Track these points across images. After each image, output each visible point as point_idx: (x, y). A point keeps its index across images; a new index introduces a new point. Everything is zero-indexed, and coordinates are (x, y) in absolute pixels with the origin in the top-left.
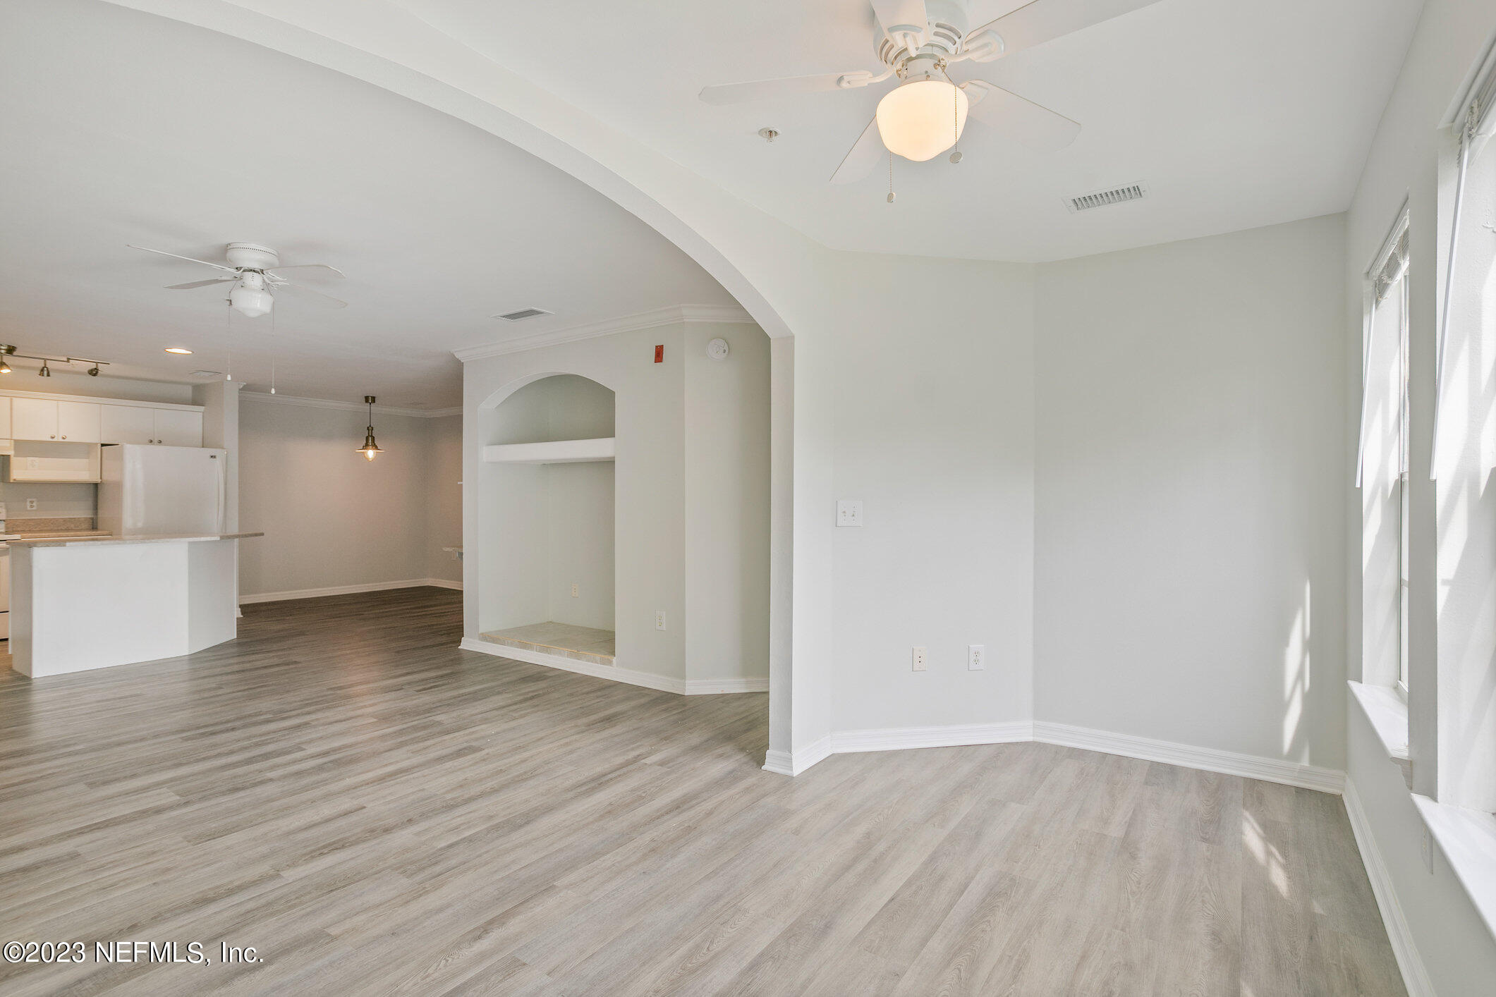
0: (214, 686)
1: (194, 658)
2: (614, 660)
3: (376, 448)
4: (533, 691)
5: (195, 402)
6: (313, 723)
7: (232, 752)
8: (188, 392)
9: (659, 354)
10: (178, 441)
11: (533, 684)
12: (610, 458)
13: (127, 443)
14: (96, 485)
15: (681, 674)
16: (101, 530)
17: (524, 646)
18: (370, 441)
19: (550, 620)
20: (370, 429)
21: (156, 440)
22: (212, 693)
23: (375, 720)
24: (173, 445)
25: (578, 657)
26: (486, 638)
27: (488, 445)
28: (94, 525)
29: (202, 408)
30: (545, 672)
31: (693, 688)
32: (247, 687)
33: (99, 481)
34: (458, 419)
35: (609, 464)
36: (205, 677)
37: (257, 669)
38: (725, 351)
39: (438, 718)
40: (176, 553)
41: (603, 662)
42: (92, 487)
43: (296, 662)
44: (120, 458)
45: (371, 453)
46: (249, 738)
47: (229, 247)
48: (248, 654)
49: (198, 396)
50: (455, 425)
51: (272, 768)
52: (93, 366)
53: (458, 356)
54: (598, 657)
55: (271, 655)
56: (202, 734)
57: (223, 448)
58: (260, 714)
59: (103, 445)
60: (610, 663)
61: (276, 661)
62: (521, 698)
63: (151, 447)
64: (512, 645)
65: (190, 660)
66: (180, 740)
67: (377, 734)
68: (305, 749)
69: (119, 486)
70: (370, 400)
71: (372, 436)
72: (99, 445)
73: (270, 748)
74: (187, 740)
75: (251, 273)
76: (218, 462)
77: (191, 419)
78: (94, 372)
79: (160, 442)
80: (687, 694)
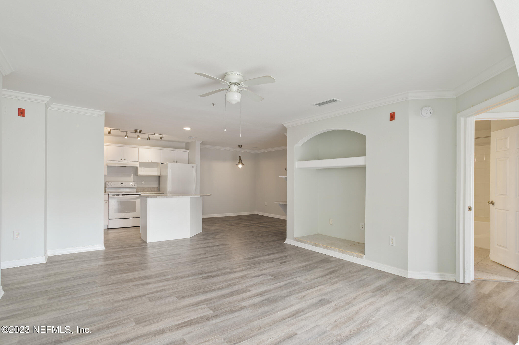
0: (203, 252)
1: (192, 239)
2: (364, 256)
3: (242, 164)
4: (331, 268)
5: (186, 149)
6: (248, 276)
7: (222, 288)
8: (184, 145)
9: (392, 117)
10: (182, 162)
11: (328, 264)
12: (364, 165)
13: (169, 162)
14: (159, 176)
15: (405, 268)
16: (161, 192)
17: (316, 245)
18: (240, 162)
19: (318, 233)
20: (240, 157)
21: (175, 162)
22: (202, 256)
23: (271, 277)
24: (181, 163)
25: (344, 253)
26: (297, 240)
27: (298, 161)
28: (158, 190)
29: (188, 151)
30: (329, 258)
31: (412, 275)
32: (215, 255)
33: (160, 175)
34: (285, 151)
35: (363, 168)
36: (198, 248)
37: (215, 246)
38: (431, 113)
39: (299, 279)
40: (186, 201)
41: (358, 257)
42: (158, 177)
43: (226, 245)
44: (167, 167)
45: (240, 166)
46: (226, 281)
47: (226, 74)
48: (209, 239)
49: (187, 146)
50: (284, 153)
51: (243, 300)
52: (161, 136)
53: (285, 125)
54: (355, 254)
55: (217, 240)
56: (208, 276)
57: (195, 164)
58: (224, 269)
59: (161, 163)
60: (362, 257)
61: (219, 243)
62: (328, 271)
63: (174, 163)
64: (310, 244)
65: (191, 240)
66: (201, 278)
67: (277, 285)
68: (251, 291)
69: (166, 177)
70: (240, 146)
71: (241, 159)
72: (160, 163)
73: (236, 288)
74: (204, 279)
75: (234, 85)
76: (194, 169)
77: (185, 154)
78: (161, 138)
79: (177, 162)
80: (409, 278)
